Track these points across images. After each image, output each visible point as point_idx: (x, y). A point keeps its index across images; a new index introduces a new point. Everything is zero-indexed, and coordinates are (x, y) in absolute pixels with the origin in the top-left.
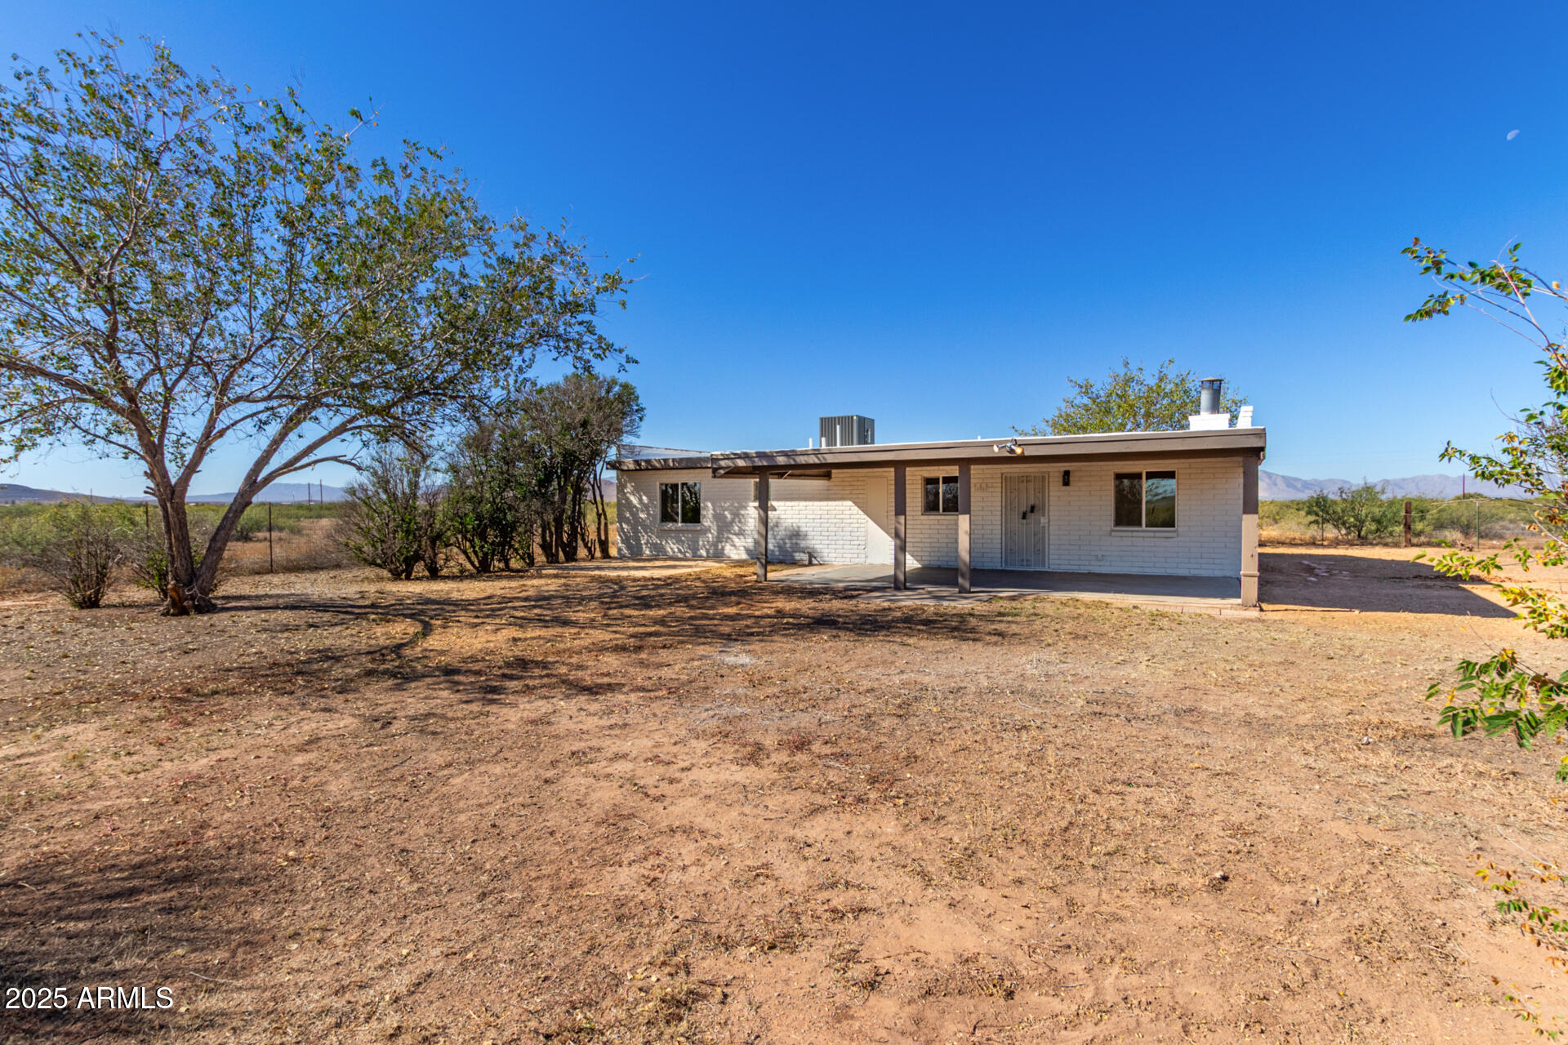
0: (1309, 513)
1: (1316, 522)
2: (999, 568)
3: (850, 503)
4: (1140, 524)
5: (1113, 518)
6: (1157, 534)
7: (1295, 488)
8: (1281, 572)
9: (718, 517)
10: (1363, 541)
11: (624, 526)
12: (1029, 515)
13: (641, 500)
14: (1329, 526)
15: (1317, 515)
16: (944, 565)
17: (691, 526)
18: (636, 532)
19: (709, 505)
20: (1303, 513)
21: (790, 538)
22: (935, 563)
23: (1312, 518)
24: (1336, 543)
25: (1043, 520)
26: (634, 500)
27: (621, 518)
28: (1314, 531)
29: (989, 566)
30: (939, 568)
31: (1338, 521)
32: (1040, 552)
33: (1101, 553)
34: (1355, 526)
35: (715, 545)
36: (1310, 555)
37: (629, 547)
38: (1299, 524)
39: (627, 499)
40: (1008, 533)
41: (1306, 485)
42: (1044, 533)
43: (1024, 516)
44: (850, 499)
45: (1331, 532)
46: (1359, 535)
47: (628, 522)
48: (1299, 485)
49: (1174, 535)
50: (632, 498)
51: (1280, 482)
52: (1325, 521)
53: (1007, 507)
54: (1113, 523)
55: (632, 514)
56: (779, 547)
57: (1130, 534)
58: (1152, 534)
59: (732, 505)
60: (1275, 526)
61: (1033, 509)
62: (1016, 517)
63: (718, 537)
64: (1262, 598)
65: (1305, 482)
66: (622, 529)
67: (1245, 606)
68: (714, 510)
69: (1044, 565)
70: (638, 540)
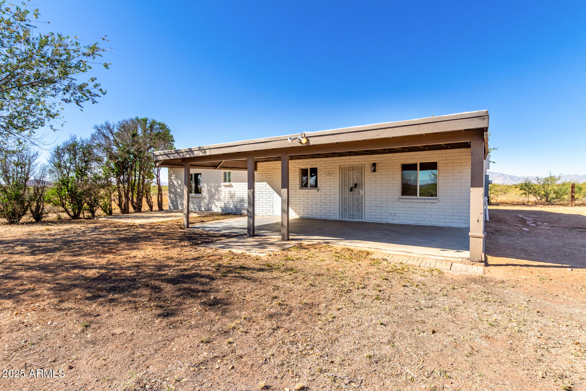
0: (521, 189)
1: (525, 194)
2: (338, 219)
3: (266, 183)
4: (416, 195)
5: (400, 191)
6: (426, 201)
7: (514, 180)
8: (506, 222)
9: (209, 191)
10: (549, 203)
11: (171, 195)
12: (354, 188)
13: (178, 182)
14: (530, 195)
15: (525, 190)
16: (310, 217)
17: (198, 195)
18: (176, 198)
19: (205, 184)
20: (518, 189)
21: (240, 202)
22: (306, 216)
23: (523, 191)
24: (536, 204)
25: (362, 192)
26: (175, 183)
27: (170, 192)
28: (523, 199)
29: (333, 218)
30: (308, 219)
31: (536, 193)
32: (360, 210)
33: (394, 212)
34: (545, 195)
35: (208, 205)
36: (523, 211)
37: (173, 205)
38: (516, 194)
39: (173, 182)
40: (343, 201)
41: (518, 179)
42: (362, 200)
43: (351, 190)
44: (265, 181)
45: (532, 198)
46: (547, 200)
47: (173, 193)
48: (516, 179)
49: (436, 201)
50: (174, 181)
51: (507, 177)
52: (530, 193)
53: (342, 185)
54: (400, 194)
55: (174, 189)
56: (235, 206)
57: (410, 200)
58: (423, 201)
59: (214, 185)
60: (505, 196)
61: (356, 185)
62: (347, 190)
63: (209, 201)
64: (488, 250)
65: (518, 177)
66: (171, 196)
67: (472, 261)
68: (207, 187)
69: (362, 218)
70: (177, 202)
